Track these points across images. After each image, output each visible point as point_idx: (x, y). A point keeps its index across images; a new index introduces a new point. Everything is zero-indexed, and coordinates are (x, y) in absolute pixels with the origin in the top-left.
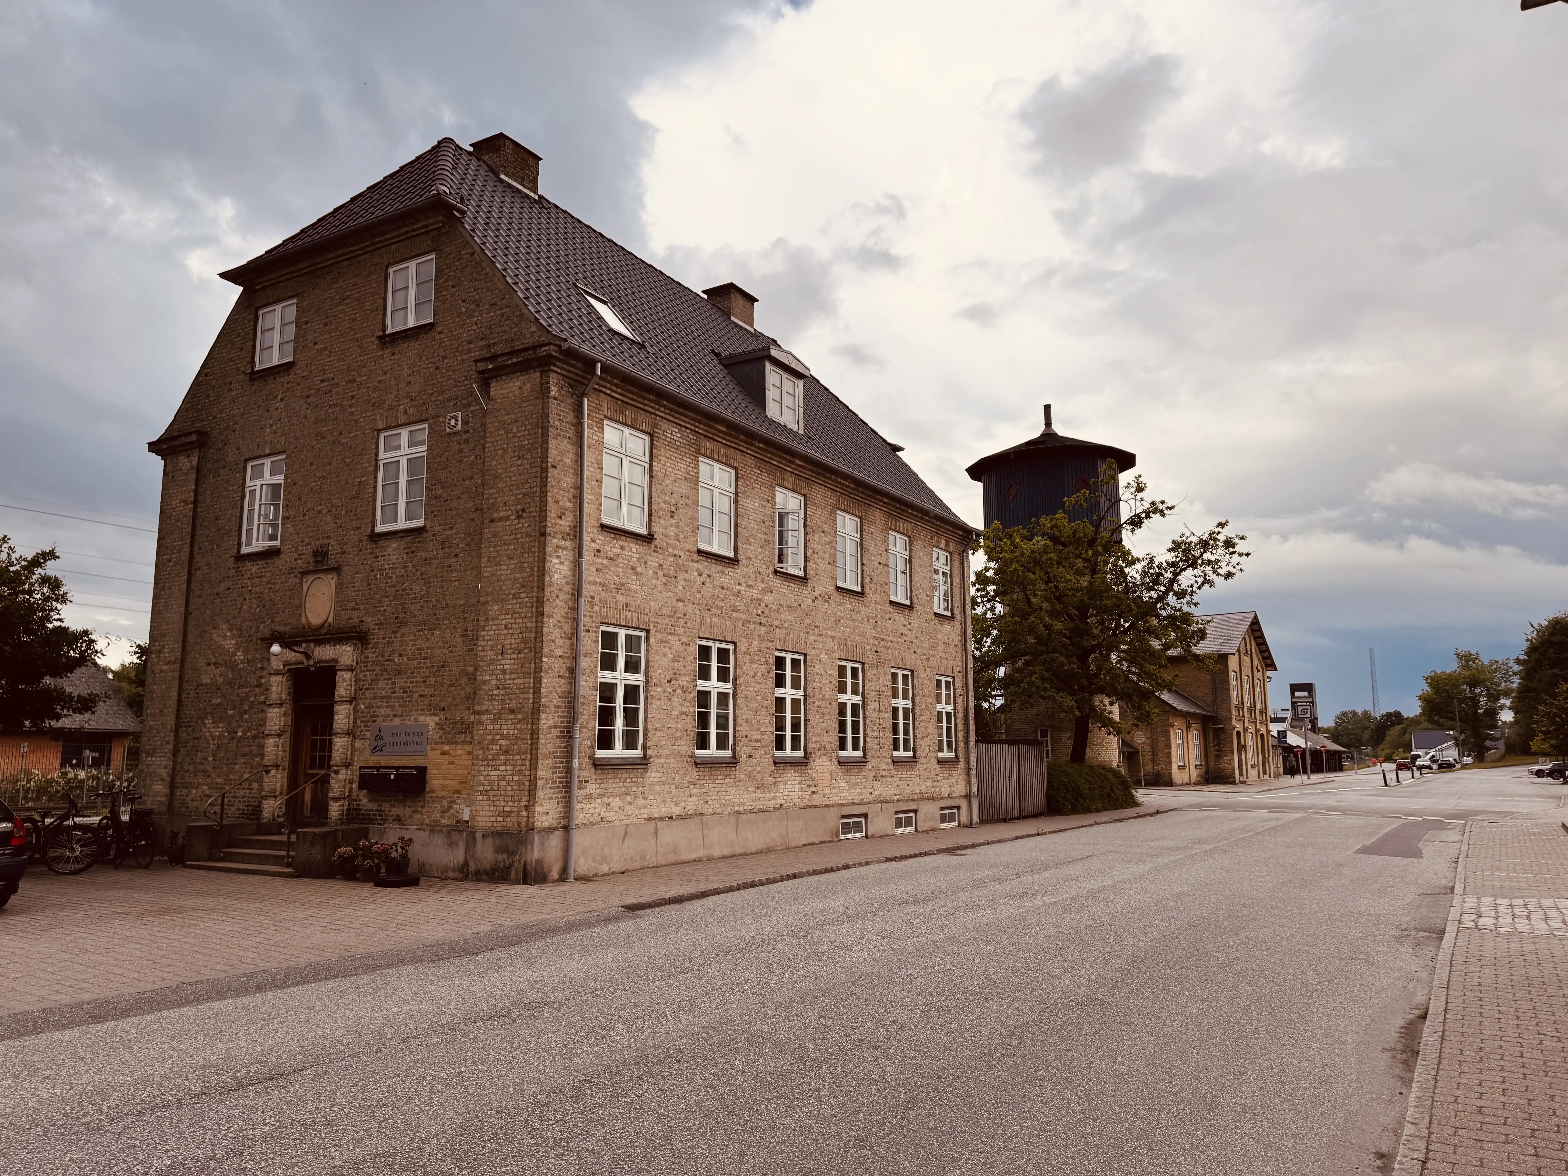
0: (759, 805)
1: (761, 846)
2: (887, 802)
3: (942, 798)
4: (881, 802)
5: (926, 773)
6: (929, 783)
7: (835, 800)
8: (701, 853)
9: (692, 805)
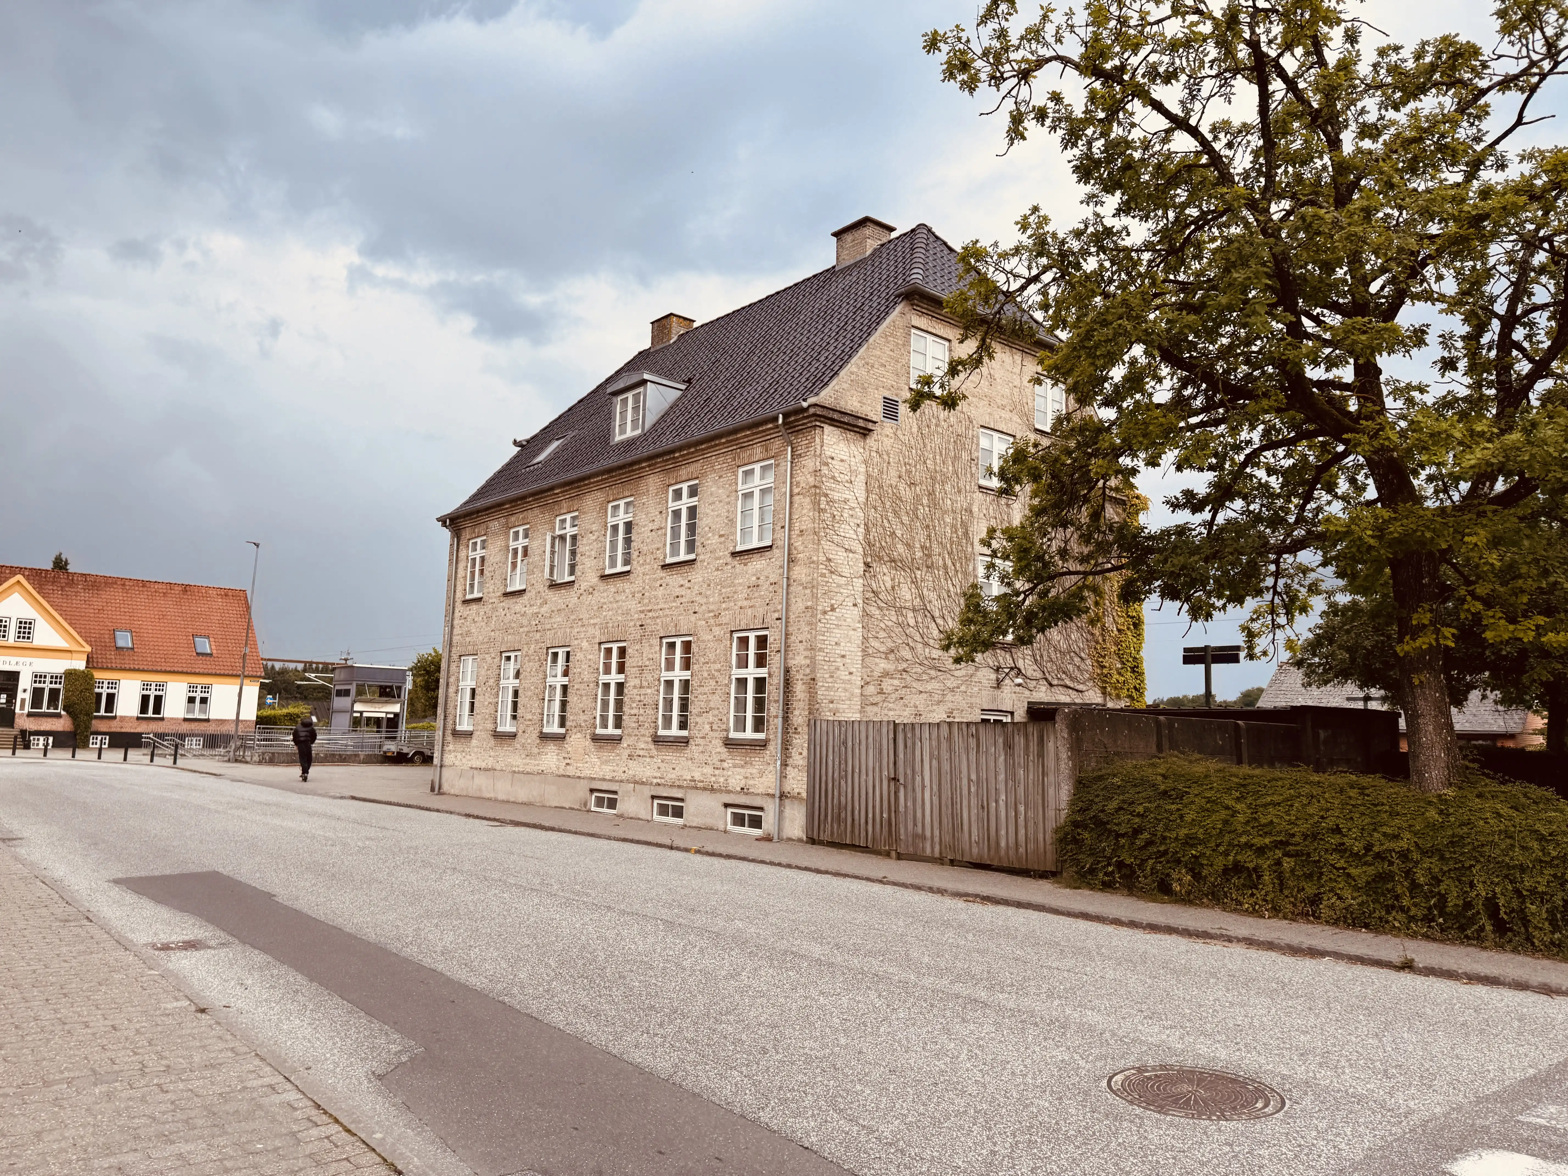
0: (528, 769)
1: (525, 800)
2: (643, 783)
3: (729, 792)
4: (636, 782)
5: (703, 758)
6: (708, 770)
7: (587, 773)
9: (490, 763)
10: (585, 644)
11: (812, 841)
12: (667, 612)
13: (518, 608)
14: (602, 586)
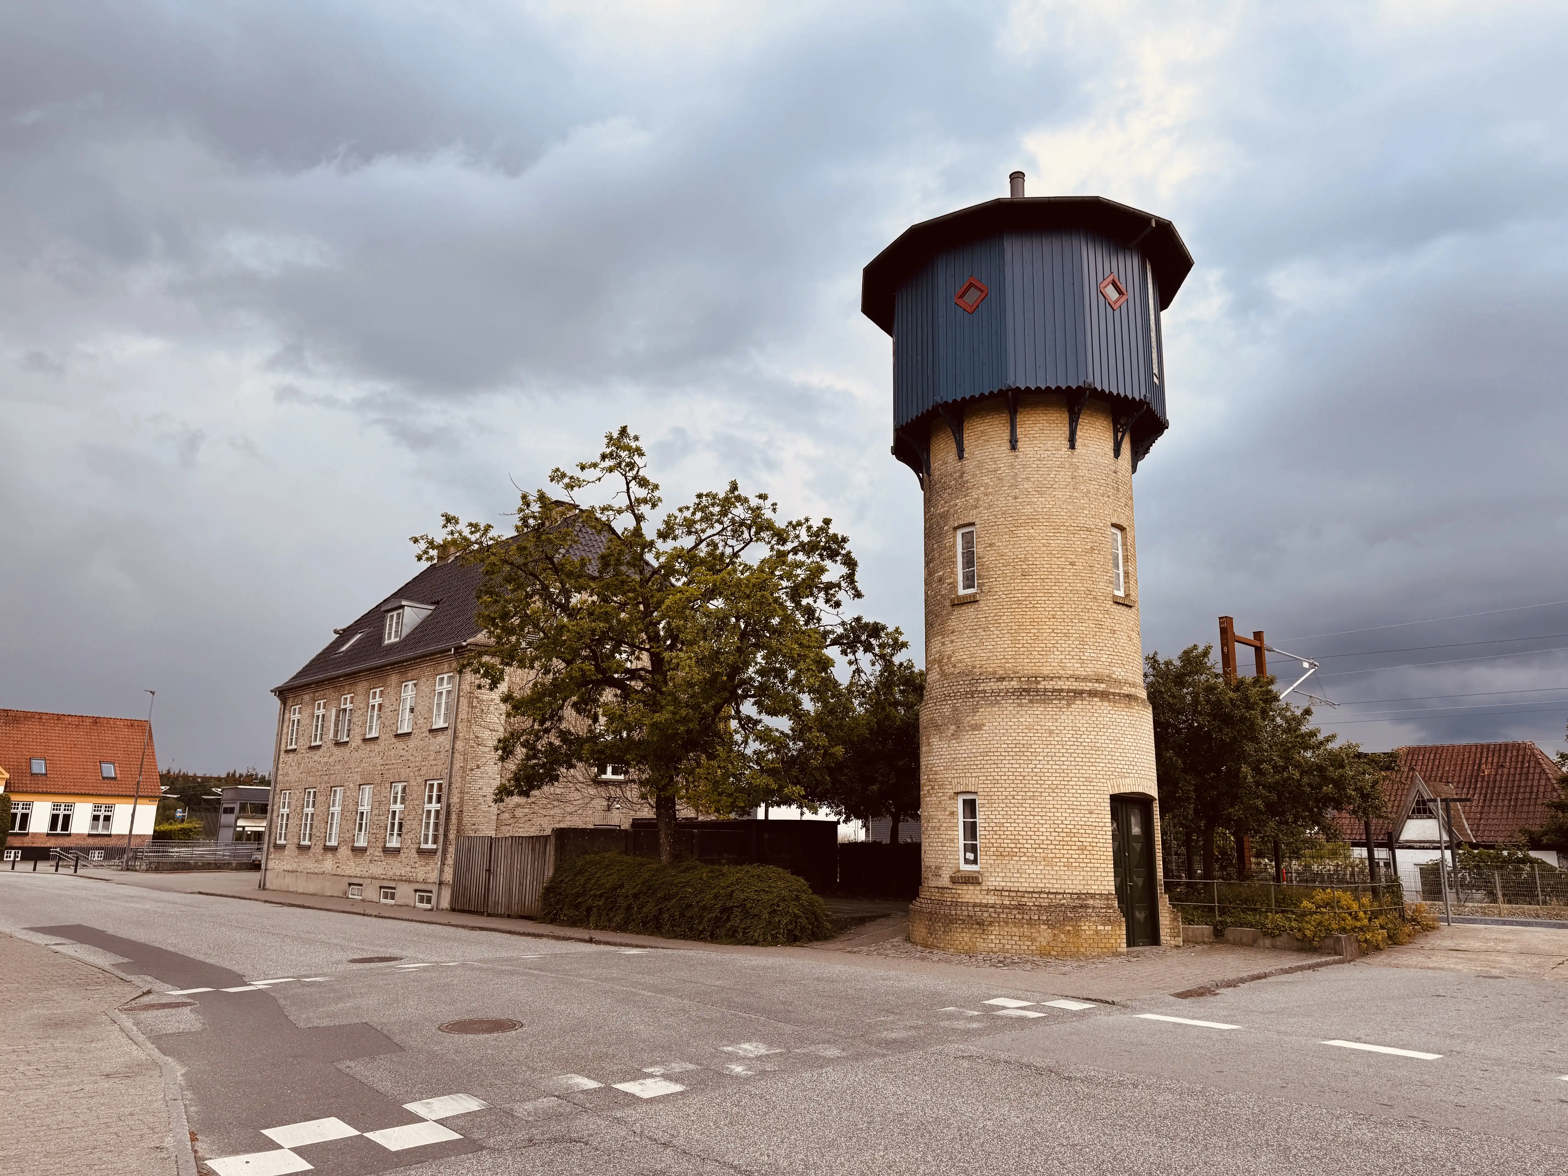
0: (316, 870)
1: (313, 892)
2: (376, 878)
3: (417, 882)
4: (372, 878)
5: (407, 861)
6: (408, 869)
7: (347, 873)
8: (295, 889)
9: (294, 866)
10: (351, 785)
11: (453, 910)
12: (395, 766)
13: (316, 758)
14: (363, 746)
